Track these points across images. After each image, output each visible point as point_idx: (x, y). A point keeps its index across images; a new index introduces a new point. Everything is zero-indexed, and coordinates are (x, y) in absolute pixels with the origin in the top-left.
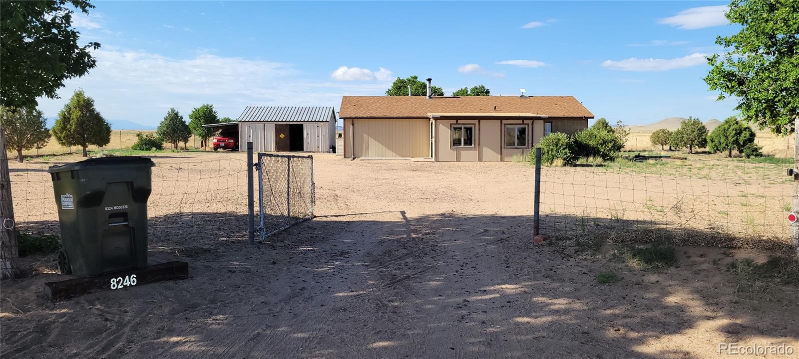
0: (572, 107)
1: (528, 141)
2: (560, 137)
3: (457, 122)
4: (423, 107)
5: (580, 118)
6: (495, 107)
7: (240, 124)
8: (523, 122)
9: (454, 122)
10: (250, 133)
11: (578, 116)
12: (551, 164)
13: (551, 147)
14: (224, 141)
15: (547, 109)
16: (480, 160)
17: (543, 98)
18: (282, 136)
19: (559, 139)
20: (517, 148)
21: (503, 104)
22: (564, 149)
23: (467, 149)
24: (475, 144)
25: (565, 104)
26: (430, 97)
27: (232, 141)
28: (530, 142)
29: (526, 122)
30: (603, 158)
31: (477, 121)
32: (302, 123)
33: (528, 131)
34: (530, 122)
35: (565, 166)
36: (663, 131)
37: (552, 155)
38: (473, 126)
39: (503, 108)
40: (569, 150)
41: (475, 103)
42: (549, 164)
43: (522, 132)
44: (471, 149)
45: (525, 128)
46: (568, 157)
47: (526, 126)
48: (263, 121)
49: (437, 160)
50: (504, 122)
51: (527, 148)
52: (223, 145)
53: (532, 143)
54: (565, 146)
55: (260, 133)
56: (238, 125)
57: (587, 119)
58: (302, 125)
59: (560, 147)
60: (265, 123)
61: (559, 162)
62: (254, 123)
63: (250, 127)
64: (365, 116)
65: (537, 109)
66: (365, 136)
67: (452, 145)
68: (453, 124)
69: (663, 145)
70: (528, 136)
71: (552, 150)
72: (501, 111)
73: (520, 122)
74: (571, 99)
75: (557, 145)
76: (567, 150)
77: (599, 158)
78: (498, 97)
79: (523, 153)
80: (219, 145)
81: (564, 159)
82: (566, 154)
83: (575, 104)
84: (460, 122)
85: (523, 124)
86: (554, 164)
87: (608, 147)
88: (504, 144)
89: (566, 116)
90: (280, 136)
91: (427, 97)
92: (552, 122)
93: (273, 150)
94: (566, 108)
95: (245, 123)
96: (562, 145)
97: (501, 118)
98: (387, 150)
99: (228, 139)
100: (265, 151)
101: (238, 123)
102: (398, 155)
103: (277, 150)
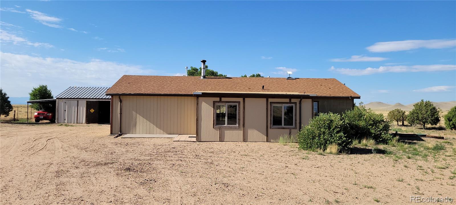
0: (336, 87)
1: (296, 120)
2: (333, 118)
3: (220, 99)
4: (195, 86)
5: (347, 98)
6: (263, 86)
8: (290, 100)
9: (218, 99)
10: (65, 108)
11: (344, 96)
12: (324, 150)
13: (322, 130)
14: (43, 114)
15: (313, 89)
16: (245, 140)
17: (308, 79)
18: (92, 111)
19: (331, 121)
20: (283, 128)
21: (271, 84)
22: (338, 132)
23: (231, 129)
24: (239, 124)
25: (330, 85)
26: (204, 77)
27: (50, 114)
28: (298, 121)
29: (293, 100)
30: (375, 141)
31: (242, 99)
32: (109, 100)
33: (296, 110)
34: (297, 101)
35: (341, 153)
36: (398, 111)
37: (324, 139)
38: (237, 104)
39: (271, 87)
40: (344, 134)
41: (245, 83)
42: (321, 151)
43: (290, 111)
44: (235, 128)
45: (292, 107)
46: (343, 142)
47: (294, 105)
48: (77, 98)
49: (199, 140)
50: (270, 100)
51: (294, 129)
52: (42, 117)
53: (300, 123)
54: (338, 129)
55: (74, 109)
56: (56, 101)
57: (353, 98)
59: (333, 130)
61: (333, 148)
62: (69, 100)
63: (65, 103)
64: (132, 93)
65: (303, 89)
66: (134, 113)
67: (215, 124)
68: (216, 102)
69: (398, 122)
70: (296, 115)
71: (324, 133)
72: (268, 90)
73: (287, 100)
74: (334, 81)
75: (329, 128)
76: (342, 134)
77: (371, 141)
78: (267, 78)
79: (290, 134)
80: (39, 117)
81: (339, 144)
82: (340, 138)
83: (339, 85)
84: (223, 99)
85: (290, 103)
86: (328, 150)
87: (378, 128)
88: (271, 124)
89: (332, 95)
90: (91, 111)
91: (202, 78)
92: (318, 102)
93: (84, 122)
94: (332, 89)
95: (62, 100)
96: (336, 127)
97: (267, 97)
98: (155, 127)
99: (47, 113)
100: (77, 123)
101: (56, 100)
102: (165, 132)
103: (87, 122)
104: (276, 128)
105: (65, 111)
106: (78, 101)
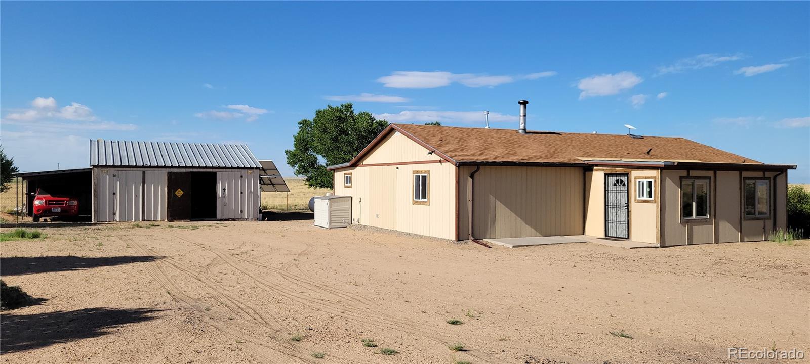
3: (688, 173)
7: (95, 172)
8: (764, 174)
9: (685, 173)
10: (115, 187)
14: (59, 203)
16: (717, 241)
18: (179, 193)
20: (758, 219)
23: (700, 222)
24: (710, 214)
26: (525, 131)
27: (76, 203)
28: (772, 207)
29: (767, 174)
31: (713, 172)
32: (214, 170)
33: (770, 190)
44: (706, 222)
47: (768, 182)
48: (143, 167)
51: (768, 219)
52: (59, 210)
53: (774, 210)
55: (136, 189)
56: (91, 172)
58: (215, 173)
60: (146, 169)
62: (123, 169)
63: (114, 176)
67: (683, 215)
68: (683, 177)
70: (770, 198)
73: (761, 174)
74: (680, 141)
79: (763, 226)
80: (50, 211)
84: (692, 173)
85: (764, 178)
88: (743, 212)
90: (176, 193)
91: (521, 132)
93: (159, 218)
95: (106, 169)
97: (740, 168)
98: (524, 224)
99: (68, 199)
100: (143, 220)
101: (91, 169)
102: (539, 233)
103: (171, 218)
104: (749, 220)
105: (114, 194)
106: (144, 172)
